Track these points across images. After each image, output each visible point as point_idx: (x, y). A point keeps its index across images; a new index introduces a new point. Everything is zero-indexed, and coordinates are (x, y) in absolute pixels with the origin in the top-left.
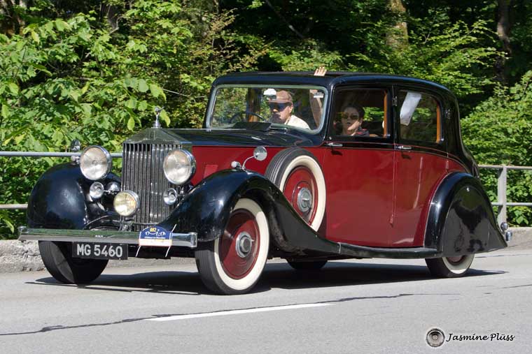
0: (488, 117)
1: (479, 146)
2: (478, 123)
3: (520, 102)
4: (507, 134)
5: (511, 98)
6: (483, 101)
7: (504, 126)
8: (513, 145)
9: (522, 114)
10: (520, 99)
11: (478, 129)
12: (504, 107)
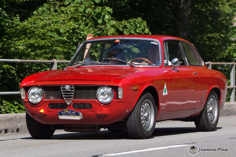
0: (43, 20)
1: (36, 44)
2: (35, 25)
3: (68, 7)
4: (60, 34)
5: (61, 4)
6: (39, 7)
7: (55, 27)
8: (64, 42)
9: (70, 16)
10: (68, 5)
11: (35, 30)
12: (56, 11)
